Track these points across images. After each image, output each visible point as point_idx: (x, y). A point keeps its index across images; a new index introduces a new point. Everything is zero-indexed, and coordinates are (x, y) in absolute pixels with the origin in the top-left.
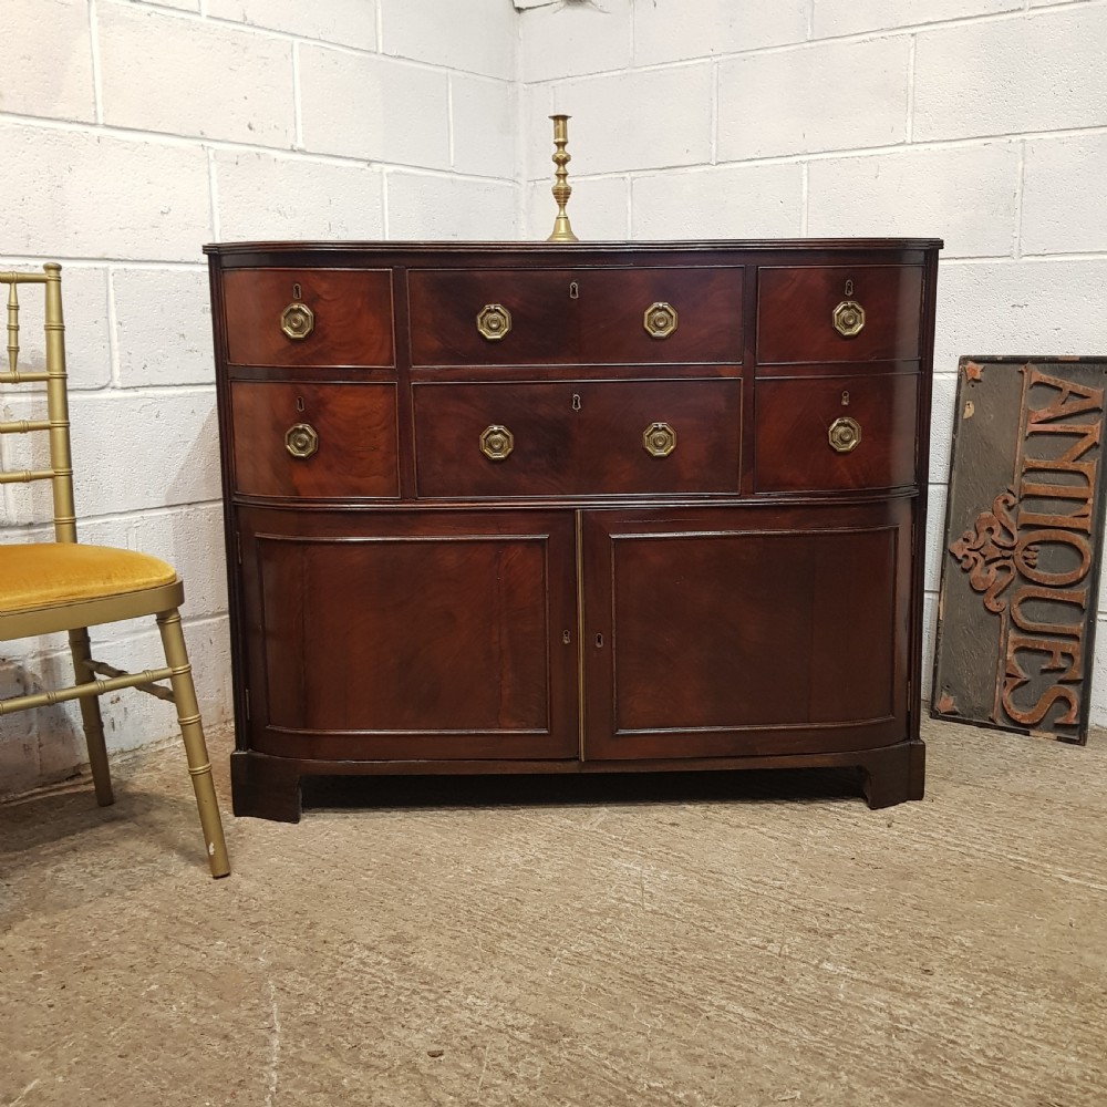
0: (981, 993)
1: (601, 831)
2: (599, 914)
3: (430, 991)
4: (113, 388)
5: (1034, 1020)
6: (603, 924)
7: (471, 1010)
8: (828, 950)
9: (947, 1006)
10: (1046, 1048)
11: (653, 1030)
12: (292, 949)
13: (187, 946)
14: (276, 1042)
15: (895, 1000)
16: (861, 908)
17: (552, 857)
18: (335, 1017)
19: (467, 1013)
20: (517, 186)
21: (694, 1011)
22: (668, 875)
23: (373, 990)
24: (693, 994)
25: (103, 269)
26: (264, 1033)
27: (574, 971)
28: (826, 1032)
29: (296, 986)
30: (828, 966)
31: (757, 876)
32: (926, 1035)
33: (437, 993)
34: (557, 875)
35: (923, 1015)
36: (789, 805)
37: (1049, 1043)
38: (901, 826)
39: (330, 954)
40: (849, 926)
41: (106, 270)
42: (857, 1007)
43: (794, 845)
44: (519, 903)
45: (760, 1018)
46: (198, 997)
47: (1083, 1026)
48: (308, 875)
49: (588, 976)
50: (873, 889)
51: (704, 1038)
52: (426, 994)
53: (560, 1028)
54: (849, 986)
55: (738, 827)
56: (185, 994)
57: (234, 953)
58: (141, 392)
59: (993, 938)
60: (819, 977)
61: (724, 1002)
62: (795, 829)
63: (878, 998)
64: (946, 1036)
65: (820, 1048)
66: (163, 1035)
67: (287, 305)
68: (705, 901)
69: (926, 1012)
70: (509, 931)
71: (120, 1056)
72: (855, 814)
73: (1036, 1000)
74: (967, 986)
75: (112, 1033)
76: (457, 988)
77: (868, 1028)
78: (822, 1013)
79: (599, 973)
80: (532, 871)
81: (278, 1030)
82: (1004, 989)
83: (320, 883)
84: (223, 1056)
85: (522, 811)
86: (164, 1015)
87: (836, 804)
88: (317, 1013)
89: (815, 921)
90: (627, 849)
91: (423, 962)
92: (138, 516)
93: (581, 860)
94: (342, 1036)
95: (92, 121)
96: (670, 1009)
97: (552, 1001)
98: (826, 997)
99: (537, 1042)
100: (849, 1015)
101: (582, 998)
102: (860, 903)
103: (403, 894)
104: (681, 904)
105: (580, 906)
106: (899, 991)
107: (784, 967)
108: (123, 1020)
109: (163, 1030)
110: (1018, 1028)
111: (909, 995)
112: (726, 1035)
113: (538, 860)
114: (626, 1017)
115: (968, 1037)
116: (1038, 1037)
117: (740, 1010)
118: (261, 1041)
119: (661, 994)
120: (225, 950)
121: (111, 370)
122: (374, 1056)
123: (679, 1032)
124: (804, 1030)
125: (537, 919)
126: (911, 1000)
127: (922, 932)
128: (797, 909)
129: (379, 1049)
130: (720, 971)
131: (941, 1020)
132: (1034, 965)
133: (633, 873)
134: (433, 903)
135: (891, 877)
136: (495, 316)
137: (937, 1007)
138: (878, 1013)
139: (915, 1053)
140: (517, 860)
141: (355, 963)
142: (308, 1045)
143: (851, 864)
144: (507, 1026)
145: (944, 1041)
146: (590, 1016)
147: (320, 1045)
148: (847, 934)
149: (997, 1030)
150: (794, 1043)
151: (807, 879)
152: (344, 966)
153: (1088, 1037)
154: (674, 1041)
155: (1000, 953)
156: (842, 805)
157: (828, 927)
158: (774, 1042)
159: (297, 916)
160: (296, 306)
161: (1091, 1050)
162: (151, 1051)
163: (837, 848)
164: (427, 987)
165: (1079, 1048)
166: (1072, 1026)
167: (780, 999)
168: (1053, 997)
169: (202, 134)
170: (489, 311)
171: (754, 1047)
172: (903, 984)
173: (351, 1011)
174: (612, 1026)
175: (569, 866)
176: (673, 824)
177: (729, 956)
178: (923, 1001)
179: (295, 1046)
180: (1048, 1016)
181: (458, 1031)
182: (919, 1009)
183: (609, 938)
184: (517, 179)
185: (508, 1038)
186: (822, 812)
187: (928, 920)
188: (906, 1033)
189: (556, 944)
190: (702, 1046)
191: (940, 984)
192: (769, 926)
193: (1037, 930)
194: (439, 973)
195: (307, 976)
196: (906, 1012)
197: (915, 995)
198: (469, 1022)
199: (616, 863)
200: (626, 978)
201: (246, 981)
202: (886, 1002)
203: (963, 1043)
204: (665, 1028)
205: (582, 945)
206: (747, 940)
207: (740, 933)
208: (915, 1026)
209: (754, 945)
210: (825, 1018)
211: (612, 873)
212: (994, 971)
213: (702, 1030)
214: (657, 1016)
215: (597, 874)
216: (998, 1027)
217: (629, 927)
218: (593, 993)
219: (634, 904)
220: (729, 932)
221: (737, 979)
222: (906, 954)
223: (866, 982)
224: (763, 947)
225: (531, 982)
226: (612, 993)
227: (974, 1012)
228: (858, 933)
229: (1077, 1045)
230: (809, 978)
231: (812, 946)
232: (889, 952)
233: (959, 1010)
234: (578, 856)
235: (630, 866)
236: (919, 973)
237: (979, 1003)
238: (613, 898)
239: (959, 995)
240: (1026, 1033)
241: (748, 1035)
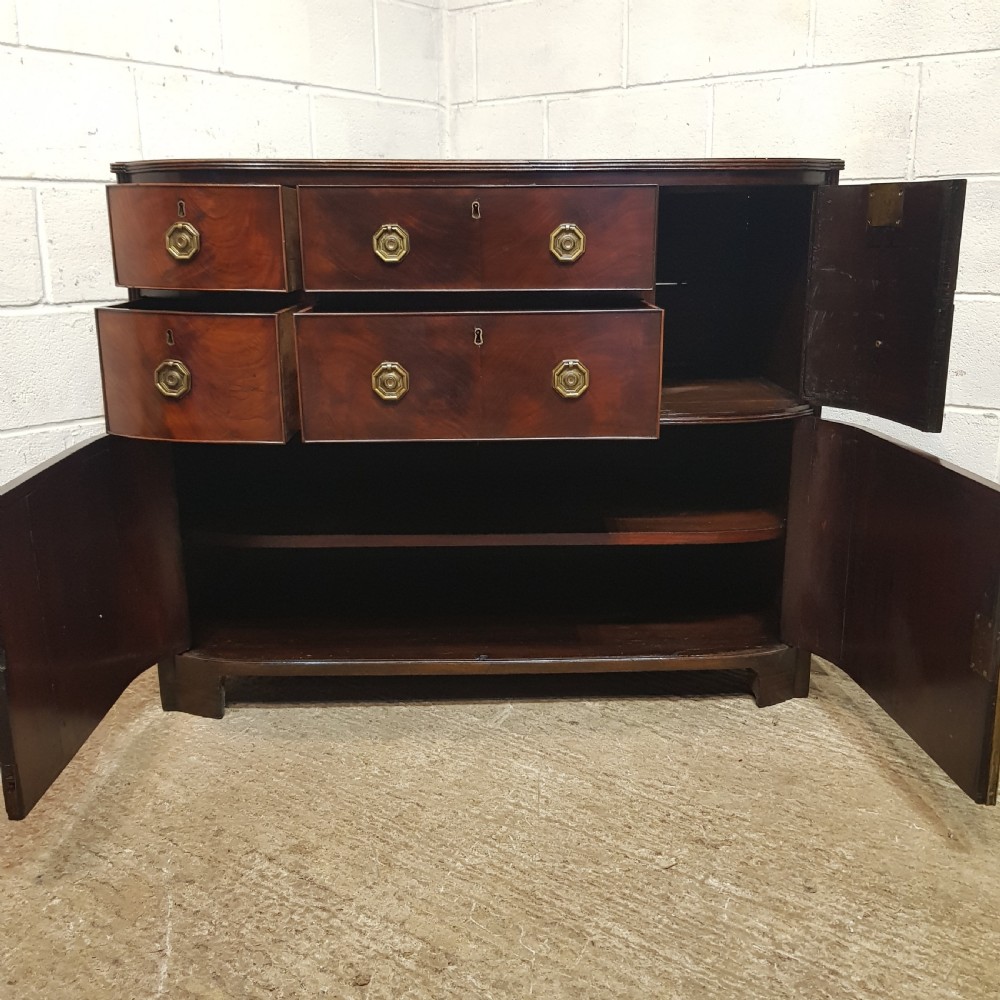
0: (862, 914)
1: (505, 729)
2: (495, 821)
3: (324, 909)
4: (47, 304)
5: (916, 947)
6: (498, 833)
7: (361, 932)
8: (714, 864)
9: (829, 929)
10: (928, 980)
11: (538, 957)
12: (196, 859)
13: (96, 854)
14: (164, 969)
15: (778, 923)
16: (747, 815)
17: (456, 757)
18: (227, 938)
19: (356, 935)
20: (442, 110)
21: (579, 934)
22: (564, 778)
23: (268, 907)
24: (581, 914)
25: (31, 189)
26: (154, 957)
27: (464, 886)
28: (708, 960)
29: (194, 902)
30: (713, 882)
31: (649, 779)
32: (807, 964)
33: (329, 911)
34: (459, 777)
35: (806, 941)
36: (682, 701)
37: (929, 974)
38: (787, 725)
39: (232, 865)
40: (735, 836)
41: (34, 190)
42: (740, 930)
43: (685, 746)
44: (419, 809)
45: (644, 943)
46: (97, 913)
47: (963, 954)
48: (222, 776)
49: (479, 892)
50: (759, 795)
51: (588, 967)
52: (319, 912)
53: (446, 954)
54: (733, 906)
55: (633, 725)
56: (85, 910)
57: (140, 863)
58: (75, 308)
59: (874, 851)
60: (704, 895)
61: (609, 924)
62: (687, 728)
63: (761, 920)
64: (828, 965)
65: (702, 980)
66: (56, 958)
67: (172, 224)
68: (598, 807)
69: (808, 937)
70: (407, 840)
71: (10, 983)
72: (744, 711)
73: (916, 923)
74: (849, 907)
75: (7, 955)
76: (350, 906)
77: (751, 956)
78: (706, 937)
79: (489, 889)
80: (436, 773)
81: (168, 953)
82: (885, 910)
83: (233, 784)
84: (110, 984)
85: (432, 707)
86: (59, 934)
87: (727, 701)
88: (210, 933)
89: (702, 831)
90: (528, 749)
91: (320, 875)
92: (75, 425)
93: (483, 761)
94: (231, 962)
95: (14, 42)
96: (555, 933)
97: (442, 922)
98: (710, 918)
99: (422, 971)
100: (733, 939)
101: (471, 919)
102: (745, 809)
103: (310, 798)
104: (574, 811)
105: (478, 812)
106: (782, 911)
107: (670, 884)
108: (20, 939)
109: (56, 952)
110: (899, 956)
111: (791, 915)
112: (610, 964)
113: (443, 760)
114: (511, 941)
115: (850, 966)
116: (919, 967)
117: (625, 933)
118: (150, 966)
119: (548, 914)
120: (132, 859)
121: (43, 288)
122: (259, 986)
123: (564, 960)
124: (687, 958)
125: (436, 826)
126: (793, 922)
127: (805, 843)
128: (687, 818)
129: (265, 978)
130: (608, 887)
131: (823, 946)
132: (914, 882)
133: (531, 776)
134: (338, 807)
135: (776, 781)
136: (393, 237)
137: (819, 931)
138: (761, 937)
139: (796, 986)
140: (422, 760)
141: (254, 876)
142: (195, 972)
143: (739, 766)
144: (394, 951)
145: (826, 972)
146: (477, 940)
147: (207, 973)
148: (734, 845)
149: (879, 958)
150: (677, 973)
151: (696, 783)
152: (244, 879)
153: (968, 967)
154: (557, 972)
155: (881, 869)
156: (732, 702)
157: (715, 837)
158: (657, 973)
159: (206, 821)
160: (180, 225)
161: (972, 983)
162: (41, 977)
163: (726, 748)
164: (320, 904)
165: (960, 981)
166: (952, 953)
167: (665, 920)
168: (932, 920)
169: (128, 55)
170: (386, 231)
171: (636, 977)
172: (786, 903)
173: (244, 931)
174: (498, 953)
175: (471, 768)
176: (573, 723)
177: (617, 869)
178: (806, 923)
179: (184, 974)
180: (928, 942)
181: (344, 957)
182: (801, 933)
183: (503, 848)
184: (441, 102)
185: (394, 965)
186: (713, 709)
187: (812, 830)
188: (788, 962)
189: (451, 856)
190: (584, 978)
191: (822, 904)
192: (658, 836)
193: (917, 842)
194: (334, 888)
195: (206, 890)
196: (789, 937)
197: (796, 916)
198: (357, 945)
199: (516, 764)
200: (516, 896)
201: (147, 895)
202: (768, 925)
203: (844, 974)
204: (550, 955)
205: (477, 857)
206: (636, 852)
207: (630, 843)
208: (798, 954)
209: (642, 858)
210: (708, 944)
211: (511, 776)
212: (875, 889)
213: (586, 958)
214: (542, 941)
215: (497, 777)
216: (880, 955)
217: (524, 836)
218: (482, 913)
219: (530, 811)
220: (619, 843)
221: (624, 896)
222: (789, 868)
223: (751, 901)
224: (652, 860)
225: (423, 899)
226: (500, 913)
227: (855, 937)
228: (744, 844)
229: (957, 977)
230: (695, 896)
231: (698, 858)
232: (773, 866)
233: (841, 935)
234: (481, 756)
235: (529, 768)
236: (801, 891)
237: (860, 927)
238: (511, 804)
239: (840, 917)
240: (907, 962)
241: (631, 964)
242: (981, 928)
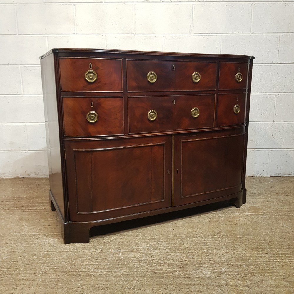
0: (151, 245)
1: (29, 233)
2: (44, 258)
5: (166, 248)
6: (47, 260)
8: (111, 247)
9: (147, 251)
10: (172, 253)
15: (135, 254)
17: (18, 245)
21: (89, 275)
24: (86, 271)
27: (47, 277)
28: (125, 268)
30: (113, 251)
32: (147, 260)
34: (23, 250)
37: (171, 252)
42: (127, 259)
44: (16, 262)
45: (107, 271)
47: (175, 246)
49: (52, 277)
51: (97, 282)
54: (122, 254)
59: (145, 231)
60: (114, 254)
61: (95, 270)
63: (131, 255)
64: (151, 259)
65: (126, 273)
69: (143, 254)
70: (19, 272)
73: (163, 243)
74: (147, 245)
77: (134, 263)
78: (120, 264)
79: (55, 275)
80: (14, 251)
82: (155, 242)
89: (103, 240)
90: (40, 236)
93: (28, 244)
96: (82, 278)
97: (47, 288)
98: (118, 259)
100: (127, 261)
101: (55, 284)
104: (66, 247)
105: (37, 257)
106: (134, 251)
107: (104, 255)
110: (164, 251)
111: (136, 251)
112: (102, 279)
113: (15, 248)
114: (71, 284)
115: (156, 257)
116: (169, 252)
117: (100, 271)
119: (77, 274)
123: (89, 283)
124: (119, 270)
130: (88, 262)
131: (147, 255)
132: (157, 235)
133: (47, 243)
137: (145, 252)
138: (133, 259)
139: (147, 266)
140: (7, 249)
146: (61, 288)
149: (160, 253)
150: (119, 274)
153: (178, 248)
154: (89, 286)
155: (149, 234)
158: (115, 276)
161: (181, 251)
165: (178, 251)
167: (108, 264)
168: (165, 241)
171: (110, 279)
172: (134, 249)
174: (69, 289)
175: (25, 246)
177: (88, 257)
178: (141, 252)
180: (167, 246)
183: (51, 263)
188: (142, 261)
189: (36, 271)
190: (97, 284)
191: (142, 246)
192: (93, 245)
196: (139, 256)
197: (138, 251)
199: (40, 241)
200: (64, 273)
202: (133, 255)
203: (155, 259)
204: (85, 283)
205: (45, 268)
206: (90, 251)
207: (87, 250)
208: (143, 259)
209: (92, 252)
210: (122, 265)
211: (40, 245)
212: (151, 239)
213: (95, 280)
214: (80, 281)
215: (36, 246)
216: (160, 252)
217: (55, 258)
218: (57, 281)
219: (52, 251)
220: (84, 251)
221: (94, 262)
222: (129, 241)
223: (125, 252)
224: (95, 252)
225: (36, 285)
226: (63, 279)
227: (153, 251)
228: (115, 240)
229: (177, 251)
230: (112, 255)
231: (107, 247)
232: (125, 242)
233: (150, 251)
234: (26, 242)
235: (44, 241)
236: (135, 245)
237: (152, 248)
238: (45, 252)
239: (147, 248)
240: (166, 252)
241: (107, 277)
242: (175, 239)
